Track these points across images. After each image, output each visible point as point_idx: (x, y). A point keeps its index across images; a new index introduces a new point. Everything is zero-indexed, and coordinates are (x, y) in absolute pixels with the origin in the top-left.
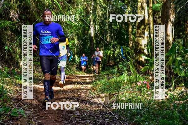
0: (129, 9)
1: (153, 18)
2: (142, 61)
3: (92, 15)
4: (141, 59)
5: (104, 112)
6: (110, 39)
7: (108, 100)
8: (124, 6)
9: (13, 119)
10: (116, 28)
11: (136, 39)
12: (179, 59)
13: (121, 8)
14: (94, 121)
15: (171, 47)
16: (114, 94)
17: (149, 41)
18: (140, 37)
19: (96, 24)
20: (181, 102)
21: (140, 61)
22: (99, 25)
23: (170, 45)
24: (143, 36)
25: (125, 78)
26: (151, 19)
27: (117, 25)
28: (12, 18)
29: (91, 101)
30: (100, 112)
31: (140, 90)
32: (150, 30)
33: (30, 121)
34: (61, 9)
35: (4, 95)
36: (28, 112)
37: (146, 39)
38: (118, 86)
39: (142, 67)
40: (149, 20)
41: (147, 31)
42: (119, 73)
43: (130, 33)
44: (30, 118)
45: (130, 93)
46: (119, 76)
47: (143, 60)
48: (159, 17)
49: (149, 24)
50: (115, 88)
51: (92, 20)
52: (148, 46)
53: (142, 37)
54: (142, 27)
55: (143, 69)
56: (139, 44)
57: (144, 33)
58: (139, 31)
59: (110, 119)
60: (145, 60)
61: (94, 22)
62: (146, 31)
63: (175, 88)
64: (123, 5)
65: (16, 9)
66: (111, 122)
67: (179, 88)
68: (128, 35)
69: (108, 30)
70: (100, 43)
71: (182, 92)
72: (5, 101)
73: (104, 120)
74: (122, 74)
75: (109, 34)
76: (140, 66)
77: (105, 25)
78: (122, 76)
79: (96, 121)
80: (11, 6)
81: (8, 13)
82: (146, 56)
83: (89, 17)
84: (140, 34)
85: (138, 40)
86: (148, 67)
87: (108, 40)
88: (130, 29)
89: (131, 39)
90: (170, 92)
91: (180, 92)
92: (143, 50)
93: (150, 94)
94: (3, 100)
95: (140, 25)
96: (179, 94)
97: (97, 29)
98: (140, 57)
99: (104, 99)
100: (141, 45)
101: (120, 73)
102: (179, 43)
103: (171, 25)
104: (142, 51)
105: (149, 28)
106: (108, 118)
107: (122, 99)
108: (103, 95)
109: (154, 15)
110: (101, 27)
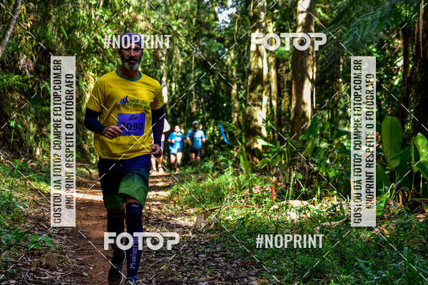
0: (232, 55)
1: (277, 71)
2: (257, 148)
3: (164, 65)
4: (255, 146)
5: (196, 242)
6: (197, 108)
7: (203, 220)
8: (223, 50)
9: (32, 254)
10: (207, 88)
11: (248, 108)
12: (324, 145)
13: (217, 52)
14: (178, 259)
15: (309, 124)
16: (213, 210)
17: (269, 113)
18: (255, 105)
19: (171, 82)
20: (333, 223)
21: (254, 149)
22: (178, 83)
23: (308, 121)
24: (260, 103)
25: (230, 180)
26: (273, 73)
27: (210, 82)
28: (23, 69)
29: (171, 222)
30: (188, 242)
31: (259, 202)
32: (270, 92)
33: (62, 258)
34: (110, 54)
35: (15, 210)
36: (57, 242)
37: (264, 110)
38: (218, 196)
39: (258, 160)
40: (269, 76)
41: (266, 94)
42: (217, 170)
43: (233, 98)
44: (62, 253)
45: (241, 208)
46: (217, 177)
47: (260, 148)
48: (287, 71)
49: (268, 82)
50: (212, 198)
51: (165, 74)
52: (267, 122)
53: (258, 105)
54: (259, 88)
55: (259, 164)
56: (252, 118)
57: (261, 99)
58: (254, 95)
59: (208, 256)
60: (263, 146)
61: (169, 76)
62: (264, 95)
63: (320, 199)
64: (220, 48)
65: (30, 53)
66: (209, 260)
67: (328, 198)
68: (229, 100)
69: (193, 93)
70: (179, 115)
71: (335, 206)
72: (16, 221)
73: (197, 256)
74: (222, 173)
75: (194, 100)
76: (255, 159)
77: (188, 84)
78: (223, 177)
79: (182, 258)
80: (21, 48)
81: (16, 61)
82: (265, 139)
83: (159, 68)
84: (254, 100)
85: (250, 112)
86: (270, 160)
87: (194, 109)
88: (234, 92)
89: (234, 108)
90: (312, 206)
91: (330, 205)
92: (260, 128)
93: (277, 210)
94: (13, 219)
95: (255, 84)
96: (329, 210)
97: (173, 90)
98: (255, 141)
99: (195, 218)
100: (256, 120)
101: (220, 170)
102: (323, 116)
103: (310, 84)
104: (258, 131)
105: (270, 88)
106: (203, 252)
107: (227, 218)
108: (192, 211)
109: (277, 67)
110: (180, 86)
